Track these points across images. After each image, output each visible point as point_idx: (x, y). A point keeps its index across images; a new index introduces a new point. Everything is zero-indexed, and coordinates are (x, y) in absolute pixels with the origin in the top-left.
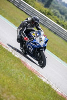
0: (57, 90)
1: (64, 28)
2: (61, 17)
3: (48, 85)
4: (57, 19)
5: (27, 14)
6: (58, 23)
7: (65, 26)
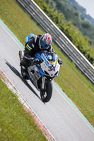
0: (25, 104)
1: (52, 19)
2: (51, 4)
3: (14, 96)
4: (46, 5)
6: (45, 11)
7: (54, 17)
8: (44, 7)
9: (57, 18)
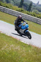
1: (32, 16)
5: (9, 14)
8: (27, 13)
9: (34, 14)
